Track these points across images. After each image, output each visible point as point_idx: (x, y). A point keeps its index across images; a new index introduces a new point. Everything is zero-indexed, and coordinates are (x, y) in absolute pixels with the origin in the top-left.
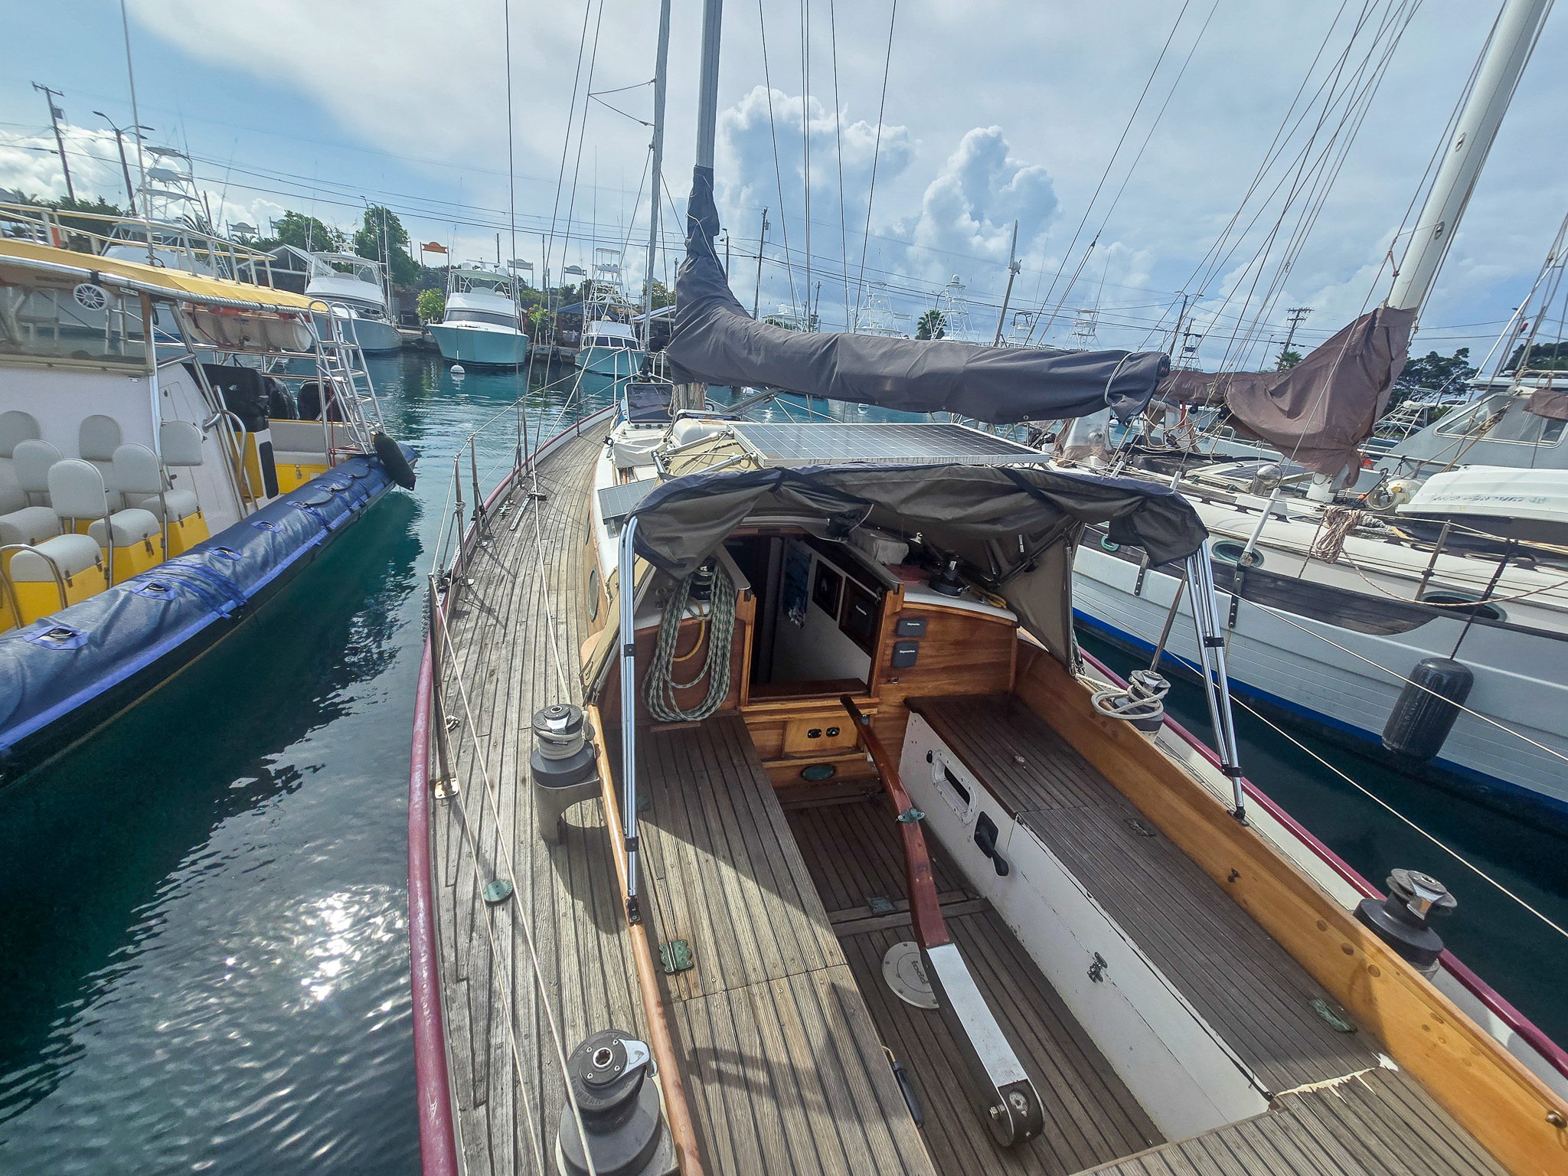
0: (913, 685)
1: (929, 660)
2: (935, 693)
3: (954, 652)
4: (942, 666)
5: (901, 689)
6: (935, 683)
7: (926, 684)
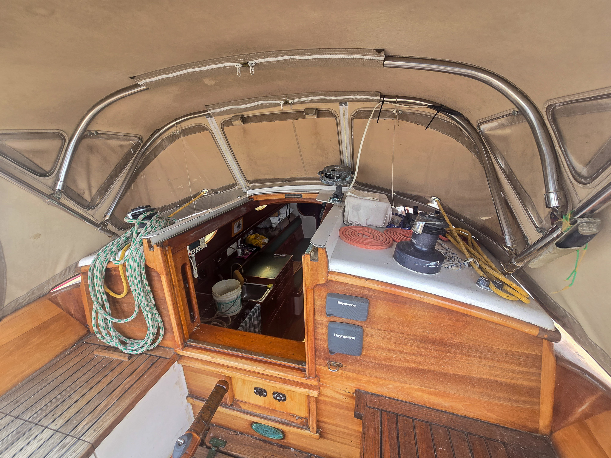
0: (364, 379)
1: (383, 354)
2: (400, 396)
3: (423, 351)
4: (406, 365)
5: (348, 378)
6: (399, 384)
7: (385, 382)
